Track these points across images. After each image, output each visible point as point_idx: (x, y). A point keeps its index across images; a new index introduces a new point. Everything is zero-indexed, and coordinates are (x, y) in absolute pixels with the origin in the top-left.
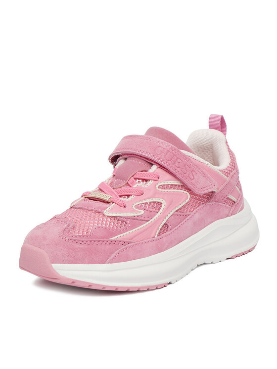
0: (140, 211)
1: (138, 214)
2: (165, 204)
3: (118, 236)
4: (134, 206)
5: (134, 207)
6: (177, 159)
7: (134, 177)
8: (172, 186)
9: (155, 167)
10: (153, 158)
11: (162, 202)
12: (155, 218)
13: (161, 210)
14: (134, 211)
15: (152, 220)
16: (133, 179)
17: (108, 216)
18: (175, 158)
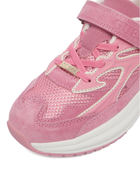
0: (103, 82)
1: (101, 87)
2: (124, 70)
3: (85, 112)
4: (97, 79)
5: (97, 81)
6: (134, 31)
7: (97, 47)
8: (129, 53)
9: (114, 38)
10: (112, 32)
11: (122, 69)
12: (115, 86)
13: (120, 76)
14: (98, 84)
15: (113, 88)
16: (96, 50)
17: (75, 94)
18: (132, 30)
